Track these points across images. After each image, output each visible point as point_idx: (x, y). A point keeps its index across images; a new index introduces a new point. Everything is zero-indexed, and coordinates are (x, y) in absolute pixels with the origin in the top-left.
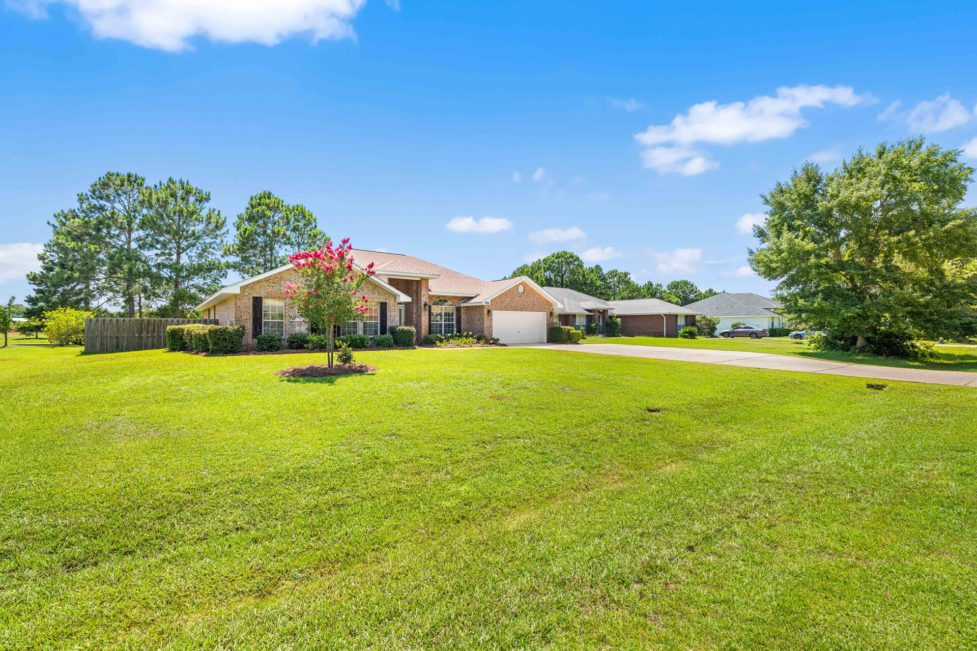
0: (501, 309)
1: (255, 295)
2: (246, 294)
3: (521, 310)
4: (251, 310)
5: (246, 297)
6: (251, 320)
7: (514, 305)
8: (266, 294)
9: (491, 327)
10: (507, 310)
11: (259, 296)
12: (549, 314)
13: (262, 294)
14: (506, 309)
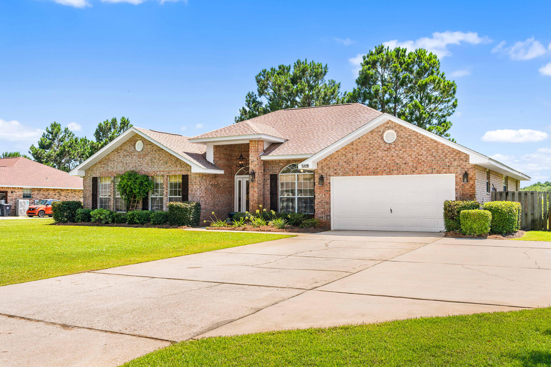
0: (345, 174)
1: (94, 176)
2: (89, 175)
3: (390, 173)
4: (91, 189)
5: (89, 178)
6: (91, 197)
7: (372, 165)
8: (100, 175)
9: (328, 203)
10: (358, 174)
11: (96, 176)
12: (461, 176)
13: (97, 175)
14: (356, 172)
